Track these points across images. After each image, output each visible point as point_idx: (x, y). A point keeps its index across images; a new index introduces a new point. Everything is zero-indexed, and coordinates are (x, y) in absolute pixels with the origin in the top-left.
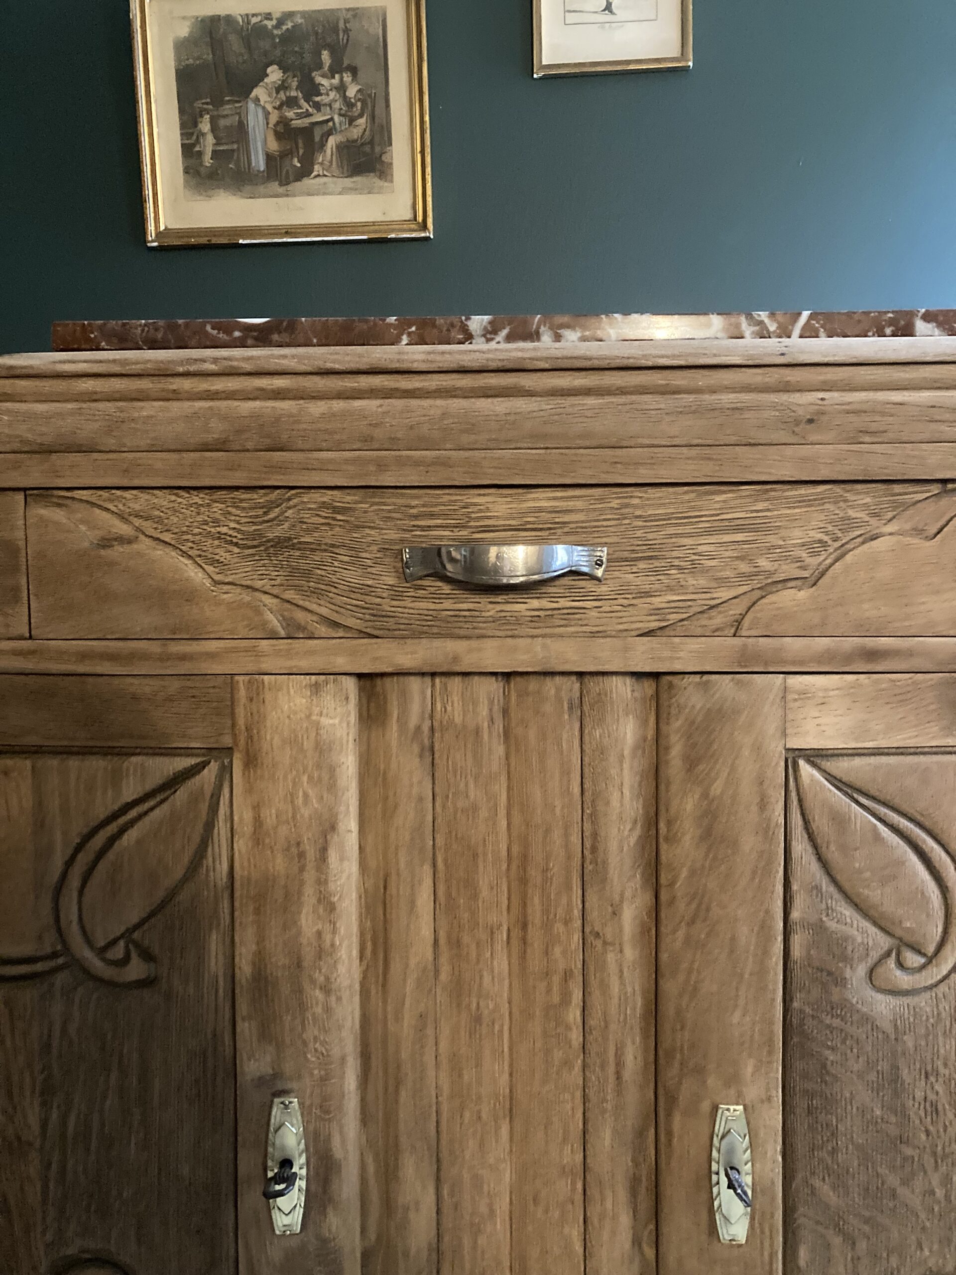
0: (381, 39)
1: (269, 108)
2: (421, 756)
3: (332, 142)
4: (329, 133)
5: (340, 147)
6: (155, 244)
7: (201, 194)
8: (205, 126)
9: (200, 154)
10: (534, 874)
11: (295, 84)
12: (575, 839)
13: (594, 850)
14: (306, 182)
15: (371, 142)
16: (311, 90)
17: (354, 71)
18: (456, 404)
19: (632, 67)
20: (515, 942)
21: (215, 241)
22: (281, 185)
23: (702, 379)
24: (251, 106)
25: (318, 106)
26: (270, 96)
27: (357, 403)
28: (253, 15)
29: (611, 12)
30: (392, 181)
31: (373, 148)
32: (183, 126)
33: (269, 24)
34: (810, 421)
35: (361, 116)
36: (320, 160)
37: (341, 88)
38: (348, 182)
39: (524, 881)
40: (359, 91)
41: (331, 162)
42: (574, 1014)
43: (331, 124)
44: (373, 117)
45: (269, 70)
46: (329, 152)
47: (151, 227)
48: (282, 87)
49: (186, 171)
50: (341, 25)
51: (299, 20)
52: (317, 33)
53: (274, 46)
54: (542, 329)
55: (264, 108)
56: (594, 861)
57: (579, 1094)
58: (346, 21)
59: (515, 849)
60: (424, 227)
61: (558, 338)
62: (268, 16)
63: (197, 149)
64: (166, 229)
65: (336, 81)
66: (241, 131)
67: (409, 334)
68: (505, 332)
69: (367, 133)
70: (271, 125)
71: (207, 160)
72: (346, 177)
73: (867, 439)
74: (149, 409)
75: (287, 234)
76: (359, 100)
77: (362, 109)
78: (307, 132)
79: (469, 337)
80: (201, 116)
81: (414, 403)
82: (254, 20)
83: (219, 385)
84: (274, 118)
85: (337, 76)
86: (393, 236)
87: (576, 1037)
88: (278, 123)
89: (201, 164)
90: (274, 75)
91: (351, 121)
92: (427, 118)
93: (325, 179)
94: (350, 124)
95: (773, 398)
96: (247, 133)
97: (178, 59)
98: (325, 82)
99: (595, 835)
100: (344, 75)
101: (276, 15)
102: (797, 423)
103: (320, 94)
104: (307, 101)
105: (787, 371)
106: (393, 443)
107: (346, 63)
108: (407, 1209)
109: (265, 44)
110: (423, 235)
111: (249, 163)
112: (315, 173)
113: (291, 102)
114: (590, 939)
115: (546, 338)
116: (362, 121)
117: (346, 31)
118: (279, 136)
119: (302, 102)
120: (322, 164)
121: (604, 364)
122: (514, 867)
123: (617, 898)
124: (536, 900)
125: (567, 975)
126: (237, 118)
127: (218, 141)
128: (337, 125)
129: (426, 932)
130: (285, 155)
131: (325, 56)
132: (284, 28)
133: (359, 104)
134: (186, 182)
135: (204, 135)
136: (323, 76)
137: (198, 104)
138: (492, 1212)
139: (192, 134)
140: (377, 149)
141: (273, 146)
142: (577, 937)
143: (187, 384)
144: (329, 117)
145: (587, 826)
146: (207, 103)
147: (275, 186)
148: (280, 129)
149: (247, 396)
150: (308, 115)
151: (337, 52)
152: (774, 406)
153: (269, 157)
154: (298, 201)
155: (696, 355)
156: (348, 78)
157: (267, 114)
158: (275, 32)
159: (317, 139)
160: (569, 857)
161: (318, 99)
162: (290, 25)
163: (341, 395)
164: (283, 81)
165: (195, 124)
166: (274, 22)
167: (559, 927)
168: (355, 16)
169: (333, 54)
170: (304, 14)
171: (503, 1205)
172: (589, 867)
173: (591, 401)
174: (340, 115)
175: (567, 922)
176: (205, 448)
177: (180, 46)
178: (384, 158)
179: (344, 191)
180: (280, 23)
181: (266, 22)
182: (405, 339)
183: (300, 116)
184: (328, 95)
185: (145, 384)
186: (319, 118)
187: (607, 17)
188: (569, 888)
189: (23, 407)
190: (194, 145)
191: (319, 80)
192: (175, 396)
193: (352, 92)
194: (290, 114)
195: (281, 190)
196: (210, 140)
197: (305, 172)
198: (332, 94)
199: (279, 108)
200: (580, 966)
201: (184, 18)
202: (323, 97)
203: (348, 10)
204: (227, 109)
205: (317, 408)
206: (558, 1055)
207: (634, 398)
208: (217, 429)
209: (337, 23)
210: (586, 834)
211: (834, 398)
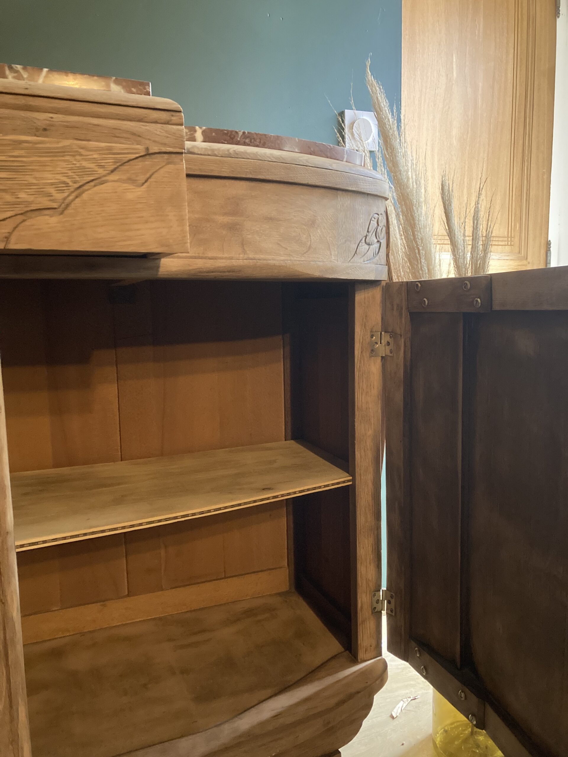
34: (45, 130)
95: (21, 113)
102: (37, 129)
105: (31, 99)
152: (22, 118)
211: (58, 118)
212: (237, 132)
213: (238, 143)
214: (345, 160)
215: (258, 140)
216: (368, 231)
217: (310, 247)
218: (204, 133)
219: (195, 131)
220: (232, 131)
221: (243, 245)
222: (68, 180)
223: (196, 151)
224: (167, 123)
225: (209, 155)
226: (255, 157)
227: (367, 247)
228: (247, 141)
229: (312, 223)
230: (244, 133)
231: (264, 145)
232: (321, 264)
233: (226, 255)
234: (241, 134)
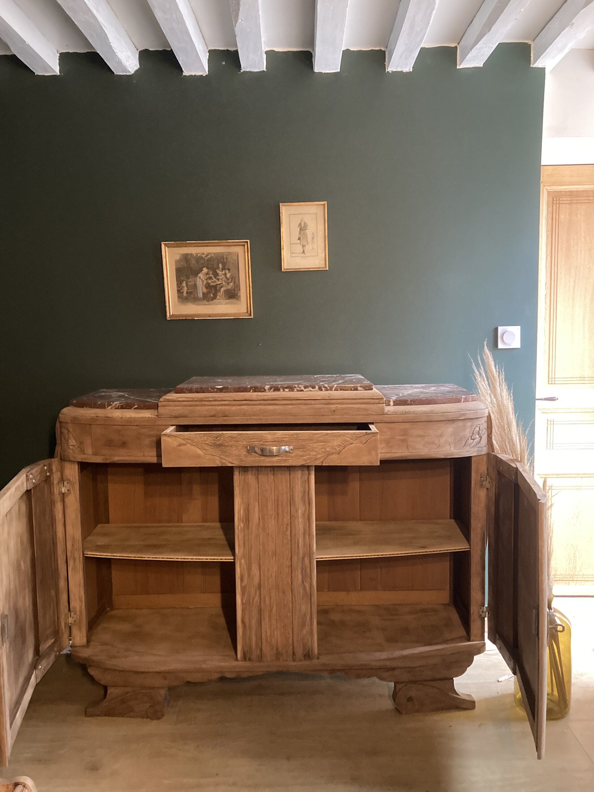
0: (237, 260)
1: (203, 279)
2: (256, 479)
3: (222, 289)
4: (222, 287)
5: (225, 291)
6: (169, 319)
7: (183, 304)
8: (184, 284)
9: (183, 292)
10: (280, 504)
11: (211, 273)
12: (289, 496)
13: (293, 498)
14: (214, 301)
15: (234, 290)
16: (216, 275)
17: (229, 270)
18: (263, 407)
19: (311, 270)
20: (276, 518)
21: (187, 318)
22: (207, 302)
23: (313, 402)
24: (198, 279)
25: (218, 279)
26: (204, 276)
27: (242, 407)
28: (199, 253)
29: (305, 254)
30: (240, 301)
31: (235, 292)
32: (177, 284)
33: (204, 256)
34: (334, 411)
35: (231, 282)
36: (219, 294)
37: (225, 274)
38: (227, 301)
39: (278, 505)
40: (231, 275)
41: (222, 296)
42: (289, 533)
43: (222, 284)
44: (235, 282)
45: (203, 269)
46: (221, 293)
47: (168, 314)
48: (207, 274)
49: (178, 297)
50: (225, 257)
51: (212, 255)
52: (218, 259)
53: (205, 262)
54: (281, 389)
55: (202, 280)
56: (293, 501)
57: (290, 550)
58: (226, 256)
59: (276, 498)
60: (250, 315)
61: (284, 390)
62: (203, 254)
63: (182, 291)
64: (172, 314)
65: (224, 272)
66: (195, 285)
67: (253, 390)
68: (273, 389)
69: (233, 287)
70: (204, 284)
71: (185, 294)
72: (227, 299)
73: (346, 415)
74: (198, 408)
75: (209, 316)
76: (230, 278)
77: (231, 280)
78: (215, 287)
79: (265, 391)
80: (183, 282)
81: (254, 407)
82: (199, 255)
83: (213, 403)
84: (205, 283)
85: (224, 271)
86: (241, 317)
87: (289, 537)
88: (206, 284)
89: (183, 295)
90: (205, 270)
91: (228, 283)
92: (251, 284)
93: (219, 300)
94: (228, 284)
95: (327, 406)
96: (197, 287)
97: (176, 266)
98: (220, 273)
99: (293, 495)
100: (226, 271)
101: (206, 254)
102: (332, 411)
103: (218, 276)
104: (215, 278)
105: (330, 400)
106: (250, 415)
107: (226, 267)
108: (253, 576)
109: (202, 261)
110: (250, 317)
111: (198, 296)
112: (217, 298)
113: (210, 278)
114: (292, 517)
115: (281, 390)
116: (231, 284)
117: (227, 259)
118: (206, 288)
119: (213, 278)
120: (219, 296)
121: (293, 399)
122: (276, 502)
123: (297, 508)
124: (280, 509)
125: (287, 525)
126: (194, 282)
127: (188, 289)
128: (224, 285)
129: (257, 516)
130: (208, 293)
131: (220, 265)
132: (208, 257)
133: (230, 279)
134: (178, 301)
135: (183, 287)
136: (220, 271)
137: (182, 278)
138: (271, 575)
139: (180, 287)
140: (236, 292)
141: (205, 290)
142: (289, 517)
143: (206, 403)
144: (221, 283)
145: (291, 493)
146: (185, 278)
147: (205, 302)
148: (207, 285)
149: (219, 405)
150: (215, 282)
151: (224, 264)
152: (328, 408)
153: (203, 294)
154: (212, 306)
155: (312, 397)
156: (227, 271)
157: (203, 281)
158: (206, 258)
159: (218, 288)
160: (287, 500)
161: (218, 277)
162: (209, 256)
163: (239, 405)
164: (208, 272)
165: (181, 284)
166: (205, 255)
167: (285, 515)
168: (229, 254)
169: (222, 265)
170: (213, 253)
171: (274, 575)
172: (291, 501)
173: (290, 406)
174: (225, 282)
175: (287, 513)
176: (211, 416)
177: (176, 262)
178: (238, 294)
179: (226, 304)
180: (207, 255)
181: (202, 255)
182: (252, 391)
183: (213, 282)
184: (221, 276)
185: (197, 403)
186: (218, 283)
187: (304, 255)
188: (287, 506)
189: (171, 408)
190: (180, 290)
191: (218, 272)
192: (204, 405)
193: (228, 275)
194: (210, 281)
195: (207, 303)
196: (186, 288)
197: (215, 298)
198: (223, 276)
199: (206, 280)
200: (290, 523)
201: (178, 254)
202: (220, 277)
203: (227, 252)
204: (191, 280)
205: (234, 408)
206: (285, 542)
207: (299, 406)
208: (213, 413)
209: (224, 256)
210: (291, 495)
211: (339, 406)
212: (408, 400)
213: (408, 405)
214: (462, 401)
215: (417, 402)
216: (473, 434)
217: (439, 446)
218: (394, 402)
219: (390, 402)
220: (406, 400)
221: (407, 447)
222: (341, 444)
223: (389, 413)
224: (379, 403)
225: (394, 415)
226: (414, 413)
227: (472, 441)
228: (412, 403)
229: (441, 435)
230: (411, 400)
231: (420, 403)
232: (445, 452)
233: (400, 451)
234: (409, 400)
